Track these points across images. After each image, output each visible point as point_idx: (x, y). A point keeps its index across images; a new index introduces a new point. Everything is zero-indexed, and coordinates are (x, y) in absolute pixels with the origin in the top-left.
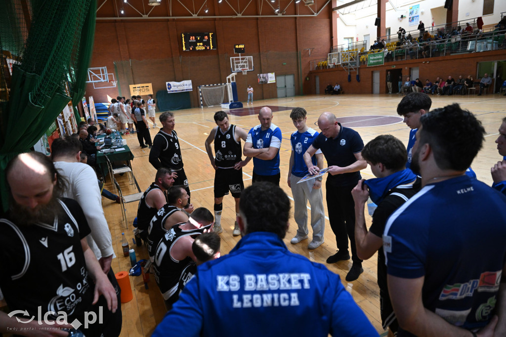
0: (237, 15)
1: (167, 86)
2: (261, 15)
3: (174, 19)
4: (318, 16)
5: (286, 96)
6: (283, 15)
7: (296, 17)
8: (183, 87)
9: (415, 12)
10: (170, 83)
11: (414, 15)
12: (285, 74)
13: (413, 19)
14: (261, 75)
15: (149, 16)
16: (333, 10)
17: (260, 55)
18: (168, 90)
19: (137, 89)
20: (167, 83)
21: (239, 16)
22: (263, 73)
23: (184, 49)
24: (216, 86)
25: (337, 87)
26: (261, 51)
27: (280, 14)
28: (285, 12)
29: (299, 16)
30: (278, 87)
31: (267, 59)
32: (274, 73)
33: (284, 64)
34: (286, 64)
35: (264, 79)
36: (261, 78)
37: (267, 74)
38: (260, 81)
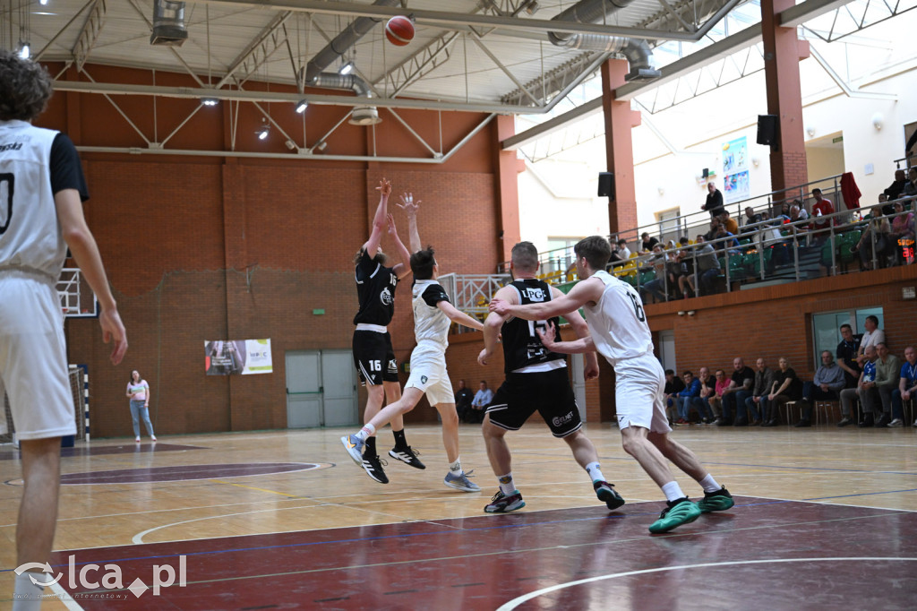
0: (146, 146)
2: (235, 151)
4: (448, 161)
5: (322, 426)
6: (316, 152)
7: (366, 164)
9: (736, 160)
11: (735, 169)
12: (322, 348)
13: (734, 182)
14: (219, 345)
16: (502, 145)
17: (225, 274)
21: (156, 148)
22: (226, 339)
26: (227, 265)
27: (306, 150)
28: (325, 144)
29: (375, 158)
30: (290, 391)
31: (251, 291)
32: (268, 341)
33: (316, 312)
34: (323, 313)
35: (229, 358)
36: (219, 357)
37: (240, 342)
38: (212, 366)
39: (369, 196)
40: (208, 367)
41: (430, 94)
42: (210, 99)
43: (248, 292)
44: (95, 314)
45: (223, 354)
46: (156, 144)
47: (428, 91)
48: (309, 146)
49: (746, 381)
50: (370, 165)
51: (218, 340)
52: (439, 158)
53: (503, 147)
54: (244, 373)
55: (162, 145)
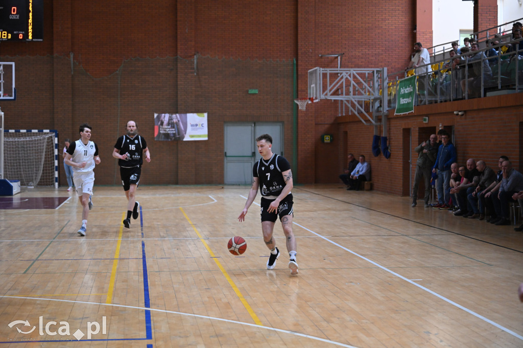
12: (255, 121)
14: (166, 117)
17: (176, 60)
24: (23, 135)
26: (179, 53)
30: (228, 155)
31: (197, 74)
32: (206, 115)
33: (251, 91)
34: (257, 92)
35: (173, 127)
36: (165, 126)
37: (183, 115)
38: (159, 133)
40: (156, 134)
43: (195, 74)
44: (13, 98)
45: (168, 124)
51: (165, 113)
54: (185, 140)
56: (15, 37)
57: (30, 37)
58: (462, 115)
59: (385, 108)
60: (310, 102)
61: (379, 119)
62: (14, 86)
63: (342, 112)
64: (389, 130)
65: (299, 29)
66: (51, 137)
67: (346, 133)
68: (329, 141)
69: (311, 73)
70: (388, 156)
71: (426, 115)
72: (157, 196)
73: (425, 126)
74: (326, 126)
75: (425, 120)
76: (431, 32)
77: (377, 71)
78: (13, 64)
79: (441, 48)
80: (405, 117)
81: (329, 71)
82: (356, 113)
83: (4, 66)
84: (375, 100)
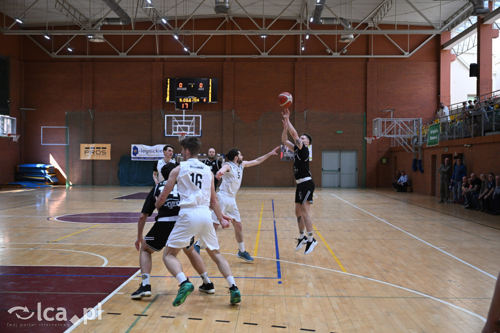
0: (260, 54)
1: (132, 150)
2: (303, 54)
3: (162, 59)
4: (411, 56)
5: (339, 187)
6: (341, 54)
7: (368, 58)
8: (156, 154)
10: (137, 146)
12: (340, 149)
15: (127, 54)
17: (294, 113)
18: (132, 156)
19: (90, 150)
20: (133, 146)
21: (264, 55)
23: (168, 99)
25: (403, 179)
26: (296, 109)
27: (337, 53)
28: (346, 50)
29: (372, 56)
30: (324, 169)
33: (338, 132)
34: (342, 133)
35: (292, 153)
36: (287, 152)
38: (283, 157)
39: (368, 75)
40: (282, 157)
41: (404, 22)
42: (263, 35)
43: (306, 122)
44: (200, 136)
45: (289, 151)
46: (265, 53)
47: (403, 21)
48: (338, 52)
49: (476, 186)
50: (369, 60)
52: (407, 55)
53: (443, 48)
55: (267, 54)
56: (201, 100)
57: (210, 101)
58: (470, 147)
59: (421, 142)
60: (374, 139)
61: (416, 149)
62: (201, 129)
63: (393, 145)
64: (423, 156)
65: (368, 95)
66: (221, 158)
67: (396, 157)
68: (385, 162)
69: (375, 121)
70: (422, 171)
71: (446, 147)
72: (282, 194)
73: (446, 153)
74: (384, 153)
75: (446, 150)
76: (450, 96)
77: (416, 120)
78: (200, 116)
79: (456, 106)
80: (433, 148)
81: (386, 120)
82: (402, 145)
83: (195, 117)
84: (414, 137)
